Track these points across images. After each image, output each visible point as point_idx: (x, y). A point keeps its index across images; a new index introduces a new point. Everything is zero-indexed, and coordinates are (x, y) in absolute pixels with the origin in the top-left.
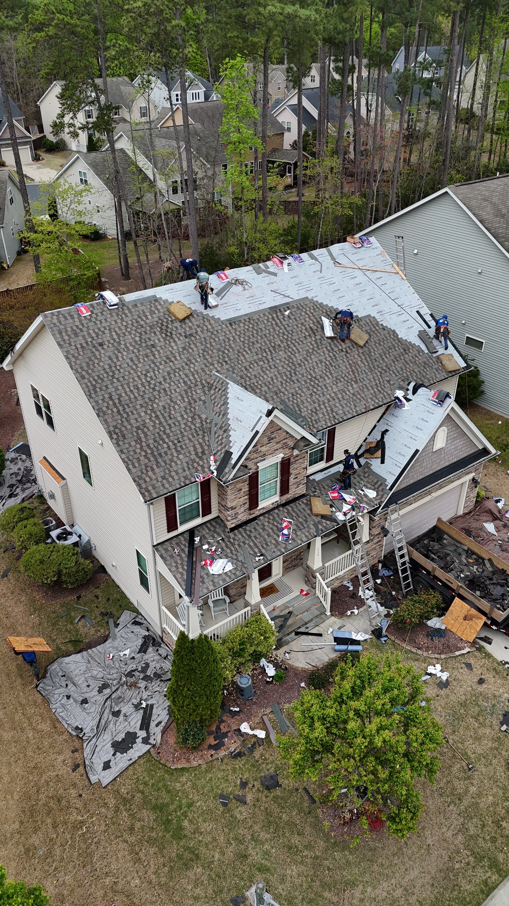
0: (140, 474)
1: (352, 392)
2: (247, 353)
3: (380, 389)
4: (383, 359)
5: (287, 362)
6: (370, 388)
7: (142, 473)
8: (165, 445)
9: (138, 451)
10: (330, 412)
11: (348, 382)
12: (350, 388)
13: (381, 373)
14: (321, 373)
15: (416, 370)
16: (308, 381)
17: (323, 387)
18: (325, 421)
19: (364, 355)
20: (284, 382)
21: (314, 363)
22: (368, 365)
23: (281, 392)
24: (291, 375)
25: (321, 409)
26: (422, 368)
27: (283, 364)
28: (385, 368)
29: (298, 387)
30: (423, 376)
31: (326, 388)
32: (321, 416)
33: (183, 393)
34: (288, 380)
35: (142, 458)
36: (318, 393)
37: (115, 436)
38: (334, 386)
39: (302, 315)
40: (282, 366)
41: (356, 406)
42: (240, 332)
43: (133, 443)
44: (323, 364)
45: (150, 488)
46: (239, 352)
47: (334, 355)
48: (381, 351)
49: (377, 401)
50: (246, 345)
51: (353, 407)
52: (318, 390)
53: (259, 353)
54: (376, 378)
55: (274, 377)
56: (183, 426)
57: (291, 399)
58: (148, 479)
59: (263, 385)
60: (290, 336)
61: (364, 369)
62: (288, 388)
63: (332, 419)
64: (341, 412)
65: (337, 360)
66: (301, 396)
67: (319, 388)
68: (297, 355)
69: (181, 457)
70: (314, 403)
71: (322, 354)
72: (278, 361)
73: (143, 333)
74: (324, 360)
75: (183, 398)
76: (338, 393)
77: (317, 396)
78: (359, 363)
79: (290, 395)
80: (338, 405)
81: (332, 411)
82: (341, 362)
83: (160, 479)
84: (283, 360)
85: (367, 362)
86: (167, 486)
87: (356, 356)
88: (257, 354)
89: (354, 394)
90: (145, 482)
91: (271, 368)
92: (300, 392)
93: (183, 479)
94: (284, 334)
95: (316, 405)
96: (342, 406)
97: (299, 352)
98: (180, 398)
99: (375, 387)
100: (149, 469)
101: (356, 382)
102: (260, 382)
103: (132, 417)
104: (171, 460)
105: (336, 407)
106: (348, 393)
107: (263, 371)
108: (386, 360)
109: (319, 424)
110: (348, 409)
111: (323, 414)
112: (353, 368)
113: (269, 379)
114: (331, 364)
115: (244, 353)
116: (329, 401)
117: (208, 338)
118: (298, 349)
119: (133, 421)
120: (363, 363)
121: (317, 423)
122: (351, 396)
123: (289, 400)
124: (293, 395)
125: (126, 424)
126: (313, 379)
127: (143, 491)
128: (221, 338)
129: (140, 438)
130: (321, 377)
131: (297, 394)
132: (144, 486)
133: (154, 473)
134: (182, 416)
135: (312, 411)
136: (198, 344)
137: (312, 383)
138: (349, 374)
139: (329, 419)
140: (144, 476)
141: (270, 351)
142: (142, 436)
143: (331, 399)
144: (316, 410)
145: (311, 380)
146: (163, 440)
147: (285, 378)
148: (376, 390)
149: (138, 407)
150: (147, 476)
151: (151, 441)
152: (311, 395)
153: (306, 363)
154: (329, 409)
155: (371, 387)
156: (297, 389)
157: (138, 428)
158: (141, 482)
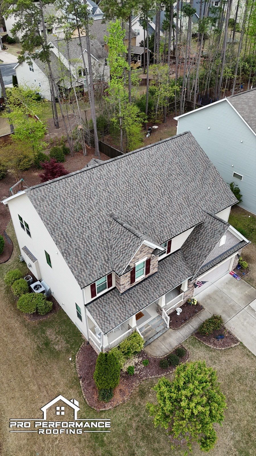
0: (78, 274)
1: (180, 219)
2: (128, 203)
3: (193, 216)
4: (195, 200)
5: (148, 206)
6: (189, 217)
7: (79, 273)
8: (90, 257)
9: (77, 261)
10: (169, 232)
11: (178, 214)
12: (179, 217)
13: (194, 208)
14: (164, 210)
15: (211, 205)
16: (158, 215)
17: (166, 218)
18: (167, 237)
19: (185, 199)
20: (146, 217)
21: (161, 206)
22: (188, 204)
23: (145, 223)
24: (150, 213)
25: (165, 230)
26: (214, 203)
27: (145, 207)
28: (196, 205)
29: (154, 219)
30: (215, 208)
31: (167, 218)
32: (165, 234)
33: (97, 228)
34: (149, 216)
35: (79, 265)
36: (163, 221)
37: (65, 255)
38: (171, 217)
39: (154, 179)
40: (145, 208)
41: (182, 227)
42: (124, 191)
43: (74, 258)
44: (166, 205)
45: (83, 281)
46: (124, 203)
47: (171, 200)
48: (194, 196)
49: (192, 224)
50: (127, 199)
51: (180, 228)
52: (163, 220)
54: (192, 211)
55: (142, 215)
56: (98, 246)
57: (150, 226)
58: (82, 276)
59: (136, 220)
60: (149, 191)
61: (185, 206)
62: (148, 220)
64: (175, 231)
65: (172, 203)
66: (155, 224)
67: (164, 219)
68: (152, 202)
69: (98, 262)
70: (162, 227)
71: (165, 200)
72: (143, 206)
73: (76, 196)
74: (166, 203)
75: (97, 230)
76: (173, 221)
77: (163, 224)
78: (183, 203)
79: (150, 224)
81: (170, 231)
82: (174, 203)
83: (88, 276)
84: (146, 205)
85: (187, 202)
86: (91, 279)
87: (182, 200)
88: (133, 203)
89: (181, 221)
90: (81, 278)
91: (140, 210)
92: (154, 222)
93: (99, 275)
94: (146, 190)
96: (175, 228)
97: (153, 200)
98: (96, 230)
99: (191, 216)
100: (82, 271)
101: (182, 214)
102: (135, 218)
103: (73, 243)
104: (93, 265)
105: (172, 228)
106: (178, 220)
107: (136, 212)
108: (196, 200)
109: (164, 239)
110: (178, 229)
111: (166, 233)
112: (180, 206)
113: (139, 216)
114: (169, 205)
115: (127, 203)
116: (169, 225)
117: (108, 196)
118: (153, 199)
119: (73, 246)
120: (185, 203)
121: (163, 238)
122: (179, 222)
123: (149, 227)
124: (151, 224)
125: (70, 247)
126: (161, 214)
127: (80, 283)
128: (115, 196)
129: (77, 255)
130: (165, 213)
131: (153, 223)
132: (80, 280)
133: (85, 273)
134: (97, 240)
135: (161, 232)
136: (104, 200)
137: (160, 217)
138: (178, 210)
139: (169, 236)
140: (80, 275)
141: (139, 201)
142: (78, 253)
143: (170, 225)
144: (163, 231)
145: (159, 215)
146: (88, 254)
147: (147, 215)
149: (76, 237)
150: (82, 274)
151: (83, 256)
152: (160, 223)
153: (157, 205)
154: (169, 230)
155: (189, 216)
156: (153, 220)
157: (76, 249)
158: (79, 278)
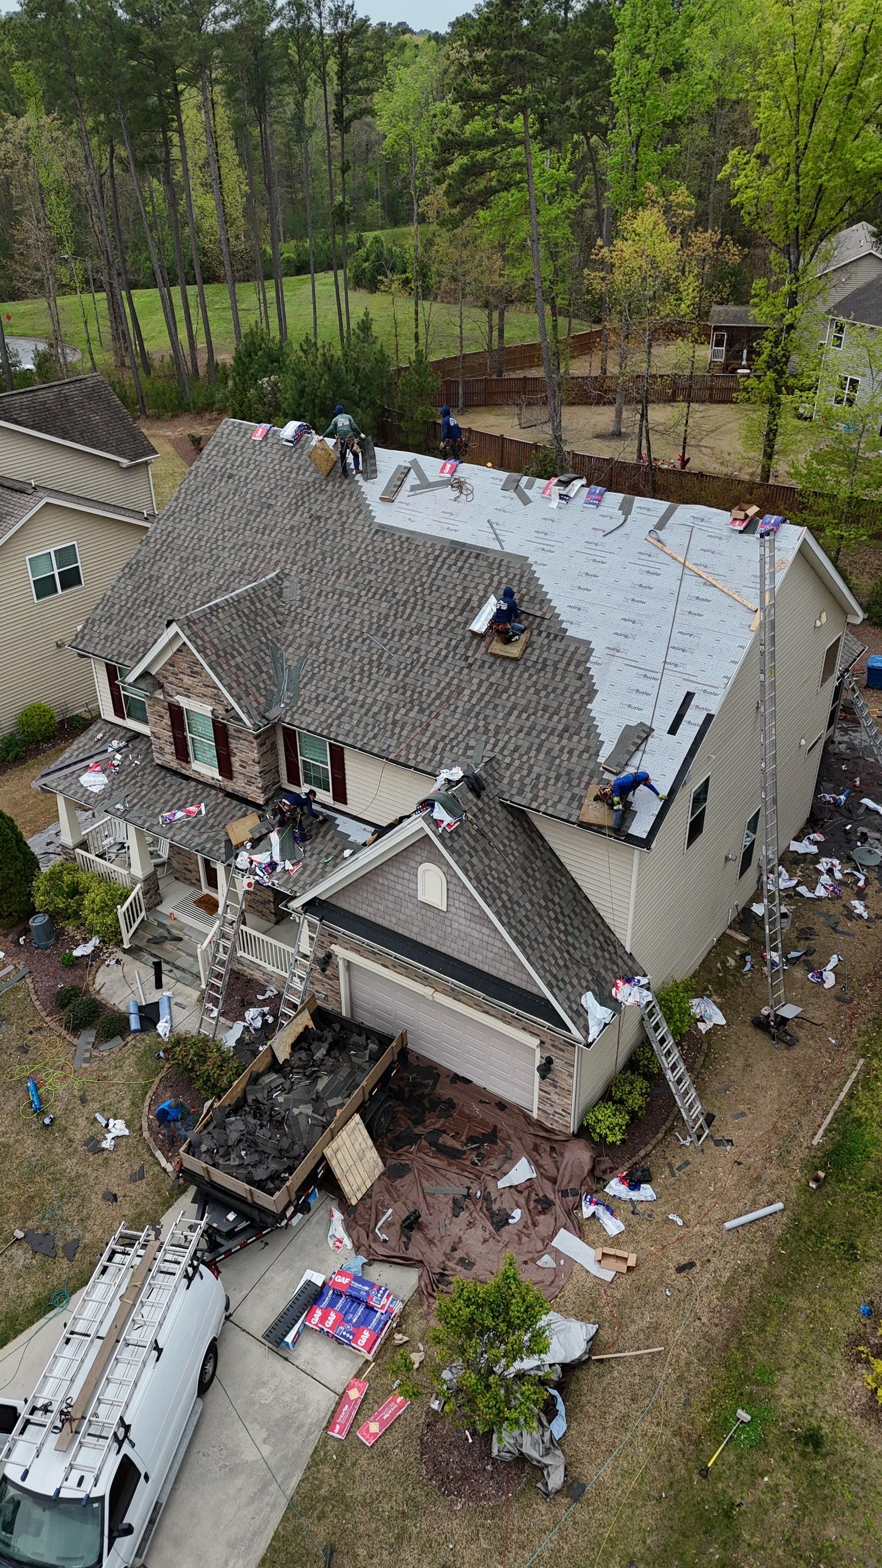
0: (98, 618)
1: (398, 717)
2: (346, 578)
3: (441, 745)
4: (510, 714)
5: (375, 620)
6: (428, 734)
7: (100, 619)
8: (146, 611)
9: (124, 597)
10: (334, 716)
11: (412, 702)
12: (403, 711)
13: (476, 728)
14: (395, 664)
15: (536, 770)
16: (366, 661)
17: (373, 683)
18: (314, 720)
19: (489, 688)
20: (337, 640)
21: (405, 647)
22: (474, 706)
23: (317, 648)
24: (357, 638)
25: (331, 703)
26: (553, 775)
27: (367, 618)
28: (492, 727)
29: (344, 658)
30: (535, 786)
31: (375, 686)
32: (319, 710)
33: (229, 573)
34: (345, 642)
35: (117, 607)
36: (357, 684)
37: (127, 570)
38: (386, 693)
39: (481, 576)
40: (363, 621)
41: (374, 737)
42: (374, 547)
43: (129, 588)
44: (415, 656)
45: (87, 637)
46: (340, 570)
47: (446, 657)
48: (524, 702)
49: (412, 756)
50: (359, 568)
51: (371, 735)
52: (360, 681)
53: (361, 587)
54: (458, 730)
55: (334, 626)
56: (183, 605)
57: (316, 664)
58: (95, 628)
59: (311, 625)
60: (427, 592)
61: (460, 704)
62: (331, 650)
63: (324, 725)
64: (347, 727)
65: (439, 666)
66: (331, 671)
67: (365, 680)
68: (400, 621)
69: (143, 632)
70: (334, 690)
71: (433, 643)
72: (366, 611)
74: (423, 653)
75: (221, 578)
76: (379, 704)
77: (348, 687)
78: (467, 692)
79: (321, 660)
80: (356, 716)
81: (339, 718)
82: (443, 671)
83: (102, 636)
84: (375, 614)
85: (480, 700)
86: (99, 647)
87: (476, 681)
88: (355, 587)
89: (394, 723)
90: (92, 629)
91: (347, 613)
92: (337, 664)
93: (115, 653)
94: (422, 585)
95: (333, 695)
96: (359, 721)
97: (408, 619)
98: (219, 576)
99: (438, 737)
100: (109, 620)
101: (421, 711)
102: (312, 620)
103: (160, 564)
104: (132, 628)
105: (351, 717)
106: (391, 714)
107: (333, 610)
108: (512, 719)
109: (303, 718)
110: (361, 731)
111: (324, 710)
112: (447, 692)
113: (327, 624)
114: (425, 663)
115: (344, 575)
116: (354, 703)
117: (330, 532)
118: (410, 615)
119: (155, 568)
120: (471, 697)
121: (303, 714)
122: (390, 721)
123: (312, 664)
124: (324, 662)
125: (148, 566)
126: (375, 664)
127: (80, 635)
128: (344, 541)
129: (139, 588)
130: (388, 669)
131: (331, 664)
132: (86, 631)
133: (107, 628)
134: (196, 595)
135: (317, 698)
136: (311, 533)
137: (367, 668)
138: (428, 696)
139: (321, 723)
140: (97, 623)
141: (375, 594)
142: (144, 586)
143: (359, 704)
144: (324, 700)
145: (371, 662)
146: (152, 603)
147: (345, 636)
148: (433, 742)
149: (177, 558)
151: (143, 598)
152: (345, 679)
153: (396, 638)
154: (339, 711)
155: (433, 734)
156: (339, 659)
157: (151, 577)
158: (90, 626)
